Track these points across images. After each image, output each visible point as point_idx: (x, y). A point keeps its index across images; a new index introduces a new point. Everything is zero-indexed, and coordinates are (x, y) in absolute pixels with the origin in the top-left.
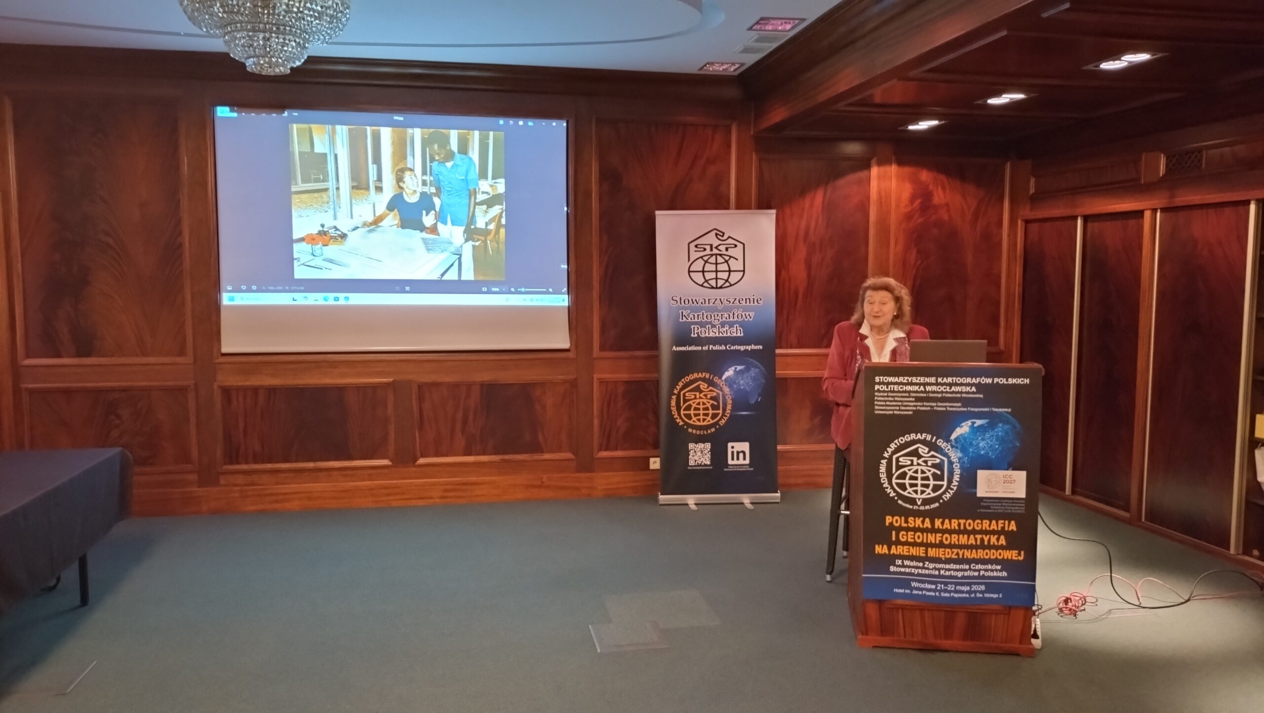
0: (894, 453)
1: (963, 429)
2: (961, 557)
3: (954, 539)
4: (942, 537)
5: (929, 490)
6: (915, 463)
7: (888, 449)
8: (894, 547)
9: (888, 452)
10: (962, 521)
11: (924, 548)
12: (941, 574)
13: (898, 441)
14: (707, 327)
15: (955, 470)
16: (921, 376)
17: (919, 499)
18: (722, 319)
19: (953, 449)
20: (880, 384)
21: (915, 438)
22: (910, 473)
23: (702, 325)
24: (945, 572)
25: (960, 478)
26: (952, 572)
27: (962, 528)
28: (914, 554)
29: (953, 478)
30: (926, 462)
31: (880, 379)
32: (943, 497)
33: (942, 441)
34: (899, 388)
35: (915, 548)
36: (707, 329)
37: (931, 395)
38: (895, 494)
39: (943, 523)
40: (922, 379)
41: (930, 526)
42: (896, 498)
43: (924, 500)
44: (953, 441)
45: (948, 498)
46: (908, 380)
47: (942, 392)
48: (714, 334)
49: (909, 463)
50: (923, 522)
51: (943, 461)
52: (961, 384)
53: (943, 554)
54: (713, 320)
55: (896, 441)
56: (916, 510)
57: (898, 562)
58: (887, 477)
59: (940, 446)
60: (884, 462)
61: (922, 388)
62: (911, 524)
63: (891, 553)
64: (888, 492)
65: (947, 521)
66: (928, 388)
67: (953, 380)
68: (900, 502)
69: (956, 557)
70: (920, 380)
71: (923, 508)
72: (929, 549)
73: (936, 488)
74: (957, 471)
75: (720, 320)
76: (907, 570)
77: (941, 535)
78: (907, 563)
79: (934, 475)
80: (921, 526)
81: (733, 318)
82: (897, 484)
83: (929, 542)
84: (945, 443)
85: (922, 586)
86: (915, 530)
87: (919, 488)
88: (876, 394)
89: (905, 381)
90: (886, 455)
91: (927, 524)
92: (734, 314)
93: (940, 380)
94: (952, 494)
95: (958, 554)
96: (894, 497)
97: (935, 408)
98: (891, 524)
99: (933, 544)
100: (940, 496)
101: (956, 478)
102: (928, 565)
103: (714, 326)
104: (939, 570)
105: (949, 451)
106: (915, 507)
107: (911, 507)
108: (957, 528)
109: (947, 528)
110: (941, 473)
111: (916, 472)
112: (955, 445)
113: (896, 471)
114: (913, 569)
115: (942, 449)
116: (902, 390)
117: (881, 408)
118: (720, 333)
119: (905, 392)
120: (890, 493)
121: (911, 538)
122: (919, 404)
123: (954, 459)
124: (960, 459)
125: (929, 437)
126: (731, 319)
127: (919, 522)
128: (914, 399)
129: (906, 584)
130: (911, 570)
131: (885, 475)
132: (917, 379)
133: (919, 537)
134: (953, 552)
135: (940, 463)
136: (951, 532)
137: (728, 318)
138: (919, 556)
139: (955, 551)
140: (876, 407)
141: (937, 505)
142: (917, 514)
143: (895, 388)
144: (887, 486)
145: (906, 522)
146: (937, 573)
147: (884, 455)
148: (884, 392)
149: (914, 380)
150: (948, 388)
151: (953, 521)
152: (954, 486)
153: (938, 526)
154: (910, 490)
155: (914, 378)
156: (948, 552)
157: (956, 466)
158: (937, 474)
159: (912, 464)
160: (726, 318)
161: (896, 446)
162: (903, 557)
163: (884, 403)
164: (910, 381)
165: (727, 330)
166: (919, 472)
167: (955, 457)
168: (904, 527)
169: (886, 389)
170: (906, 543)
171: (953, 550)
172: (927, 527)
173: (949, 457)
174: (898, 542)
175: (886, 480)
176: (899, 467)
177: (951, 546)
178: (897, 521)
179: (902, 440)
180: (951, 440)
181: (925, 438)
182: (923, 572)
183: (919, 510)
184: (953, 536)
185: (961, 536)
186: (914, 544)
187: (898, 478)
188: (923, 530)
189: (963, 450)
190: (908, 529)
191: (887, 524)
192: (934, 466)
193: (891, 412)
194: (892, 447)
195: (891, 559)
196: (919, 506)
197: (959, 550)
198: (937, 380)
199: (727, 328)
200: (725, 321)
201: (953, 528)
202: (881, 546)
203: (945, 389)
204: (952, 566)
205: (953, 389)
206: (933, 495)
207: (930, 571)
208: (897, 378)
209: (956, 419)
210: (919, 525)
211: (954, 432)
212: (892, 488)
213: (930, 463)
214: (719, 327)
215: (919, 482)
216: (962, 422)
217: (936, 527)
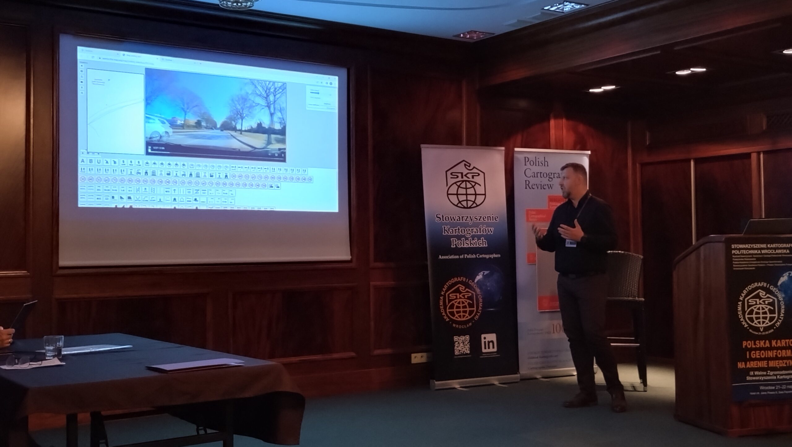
0: (746, 296)
1: (784, 279)
2: (788, 365)
3: (784, 353)
4: (776, 352)
5: (767, 321)
6: (758, 303)
7: (742, 294)
8: (748, 363)
9: (742, 297)
10: (787, 341)
11: (766, 361)
12: (778, 378)
13: (748, 289)
14: (462, 239)
15: (781, 306)
16: (758, 244)
17: (761, 327)
18: (472, 233)
19: (780, 292)
20: (735, 249)
21: (757, 286)
22: (755, 310)
23: (459, 237)
24: (780, 377)
25: (784, 311)
26: (784, 376)
27: (788, 345)
28: (761, 366)
29: (780, 312)
30: (764, 301)
31: (734, 246)
32: (776, 325)
33: (773, 287)
34: (746, 252)
35: (761, 362)
36: (461, 240)
37: (765, 256)
38: (747, 326)
39: (776, 343)
40: (759, 245)
41: (769, 346)
42: (748, 328)
43: (764, 327)
44: (779, 286)
45: (779, 325)
46: (751, 246)
47: (770, 254)
48: (467, 245)
49: (755, 303)
50: (765, 343)
51: (774, 300)
52: (781, 248)
53: (778, 365)
54: (466, 234)
55: (746, 289)
56: (760, 335)
57: (751, 373)
58: (742, 314)
59: (772, 291)
60: (740, 303)
61: (759, 252)
62: (758, 345)
63: (747, 367)
64: (743, 324)
65: (779, 341)
66: (763, 252)
67: (776, 246)
68: (750, 331)
69: (785, 365)
70: (757, 246)
71: (764, 334)
72: (770, 362)
73: (771, 319)
74: (783, 307)
75: (471, 234)
76: (757, 378)
77: (776, 351)
78: (756, 373)
79: (770, 310)
80: (764, 346)
81: (480, 233)
82: (748, 318)
83: (769, 356)
84: (775, 288)
85: (767, 388)
86: (761, 349)
87: (761, 320)
88: (733, 256)
89: (749, 247)
90: (741, 299)
91: (768, 345)
92: (480, 229)
93: (769, 246)
94: (780, 322)
95: (786, 364)
96: (747, 327)
97: (768, 265)
98: (746, 346)
99: (772, 358)
100: (774, 325)
101: (783, 311)
102: (769, 373)
103: (467, 239)
104: (776, 375)
105: (778, 293)
106: (760, 333)
107: (757, 333)
108: (785, 345)
109: (779, 346)
110: (774, 309)
111: (759, 309)
112: (780, 289)
113: (748, 308)
114: (760, 377)
115: (773, 292)
116: (747, 253)
117: (737, 266)
118: (472, 245)
119: (750, 254)
120: (744, 325)
121: (758, 355)
122: (759, 262)
123: (780, 298)
124: (784, 298)
125: (765, 285)
126: (479, 233)
127: (762, 343)
128: (755, 259)
129: (756, 388)
130: (759, 378)
131: (741, 313)
132: (756, 246)
133: (764, 354)
134: (783, 362)
135: (773, 301)
136: (781, 348)
137: (476, 232)
138: (764, 368)
139: (785, 361)
140: (734, 266)
141: (772, 330)
142: (761, 338)
143: (744, 252)
144: (743, 320)
145: (755, 344)
146: (775, 378)
147: (740, 299)
148: (738, 255)
149: (754, 246)
150: (774, 251)
151: (782, 341)
152: (782, 317)
153: (774, 345)
154: (756, 321)
155: (754, 245)
156: (781, 363)
157: (782, 303)
158: (771, 309)
159: (756, 304)
160: (475, 233)
161: (747, 292)
162: (755, 369)
163: (738, 263)
164: (752, 247)
165: (476, 242)
166: (761, 308)
167: (781, 297)
168: (754, 348)
169: (739, 253)
170: (756, 359)
171: (784, 361)
172: (767, 347)
173: (777, 297)
174: (751, 359)
175: (742, 316)
176: (749, 306)
177: (782, 358)
178: (749, 345)
179: (750, 288)
180: (778, 286)
181: (763, 285)
182: (767, 379)
183: (761, 335)
184: (783, 351)
185: (787, 351)
186: (761, 359)
187: (748, 314)
188: (765, 349)
189: (785, 292)
190: (756, 349)
191: (744, 347)
192: (769, 304)
193: (743, 269)
194: (744, 293)
195: (747, 371)
196: (762, 332)
197: (786, 361)
198: (767, 246)
199: (476, 240)
200: (474, 235)
201: (782, 346)
202: (741, 363)
203: (772, 251)
204: (784, 372)
205: (777, 251)
206: (770, 324)
207: (771, 377)
208: (744, 245)
209: (780, 272)
210: (762, 346)
211: (780, 280)
212: (746, 321)
213: (766, 302)
214: (470, 239)
215: (761, 316)
216: (784, 273)
217: (773, 346)
